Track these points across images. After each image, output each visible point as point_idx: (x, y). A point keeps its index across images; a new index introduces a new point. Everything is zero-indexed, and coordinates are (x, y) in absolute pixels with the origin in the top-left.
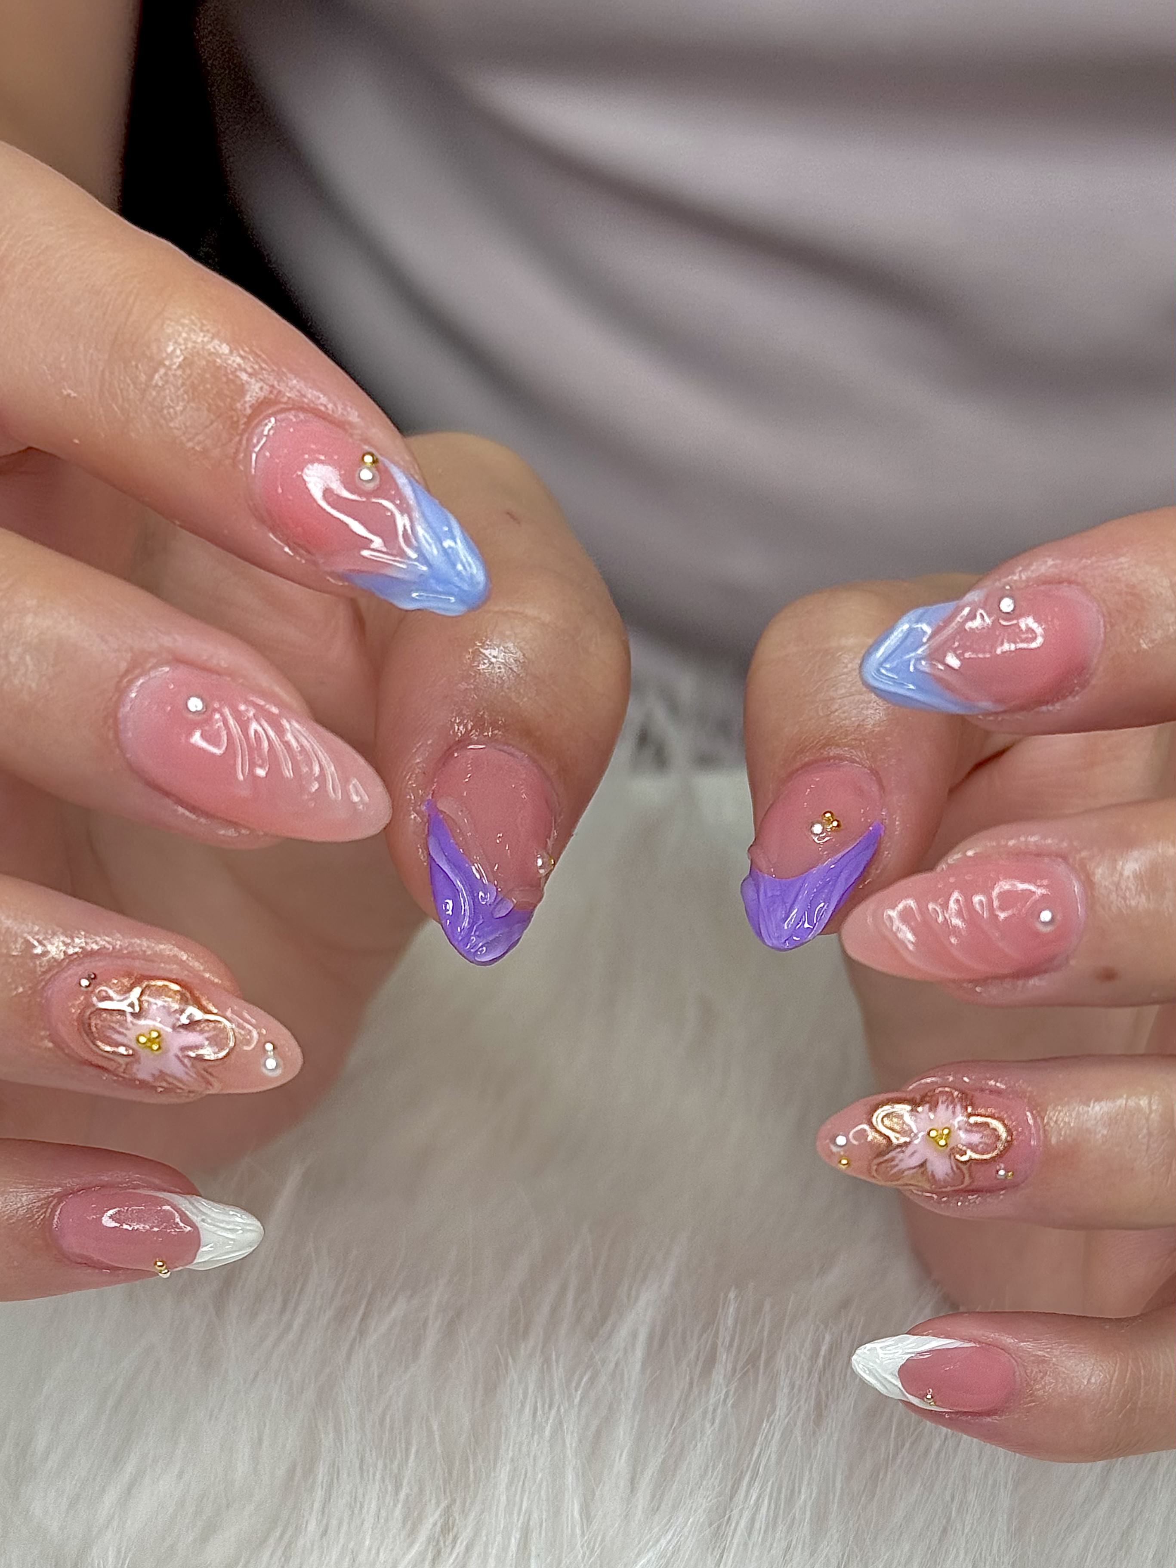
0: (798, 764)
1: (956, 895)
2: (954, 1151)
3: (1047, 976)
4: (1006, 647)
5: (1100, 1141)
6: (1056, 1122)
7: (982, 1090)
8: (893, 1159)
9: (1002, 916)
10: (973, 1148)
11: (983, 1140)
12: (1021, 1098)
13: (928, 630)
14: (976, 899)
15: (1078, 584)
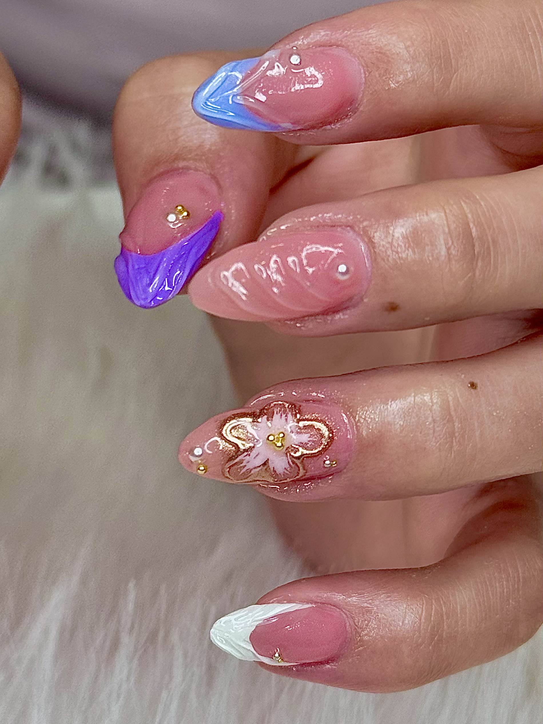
0: (155, 174)
1: (274, 258)
2: (288, 450)
3: (348, 311)
4: (297, 87)
5: (399, 430)
6: (365, 419)
7: (307, 401)
8: (241, 462)
9: (310, 270)
10: (303, 445)
11: (311, 439)
12: (337, 404)
13: (240, 76)
14: (290, 259)
15: (343, 46)
